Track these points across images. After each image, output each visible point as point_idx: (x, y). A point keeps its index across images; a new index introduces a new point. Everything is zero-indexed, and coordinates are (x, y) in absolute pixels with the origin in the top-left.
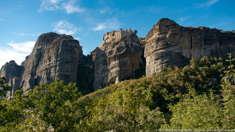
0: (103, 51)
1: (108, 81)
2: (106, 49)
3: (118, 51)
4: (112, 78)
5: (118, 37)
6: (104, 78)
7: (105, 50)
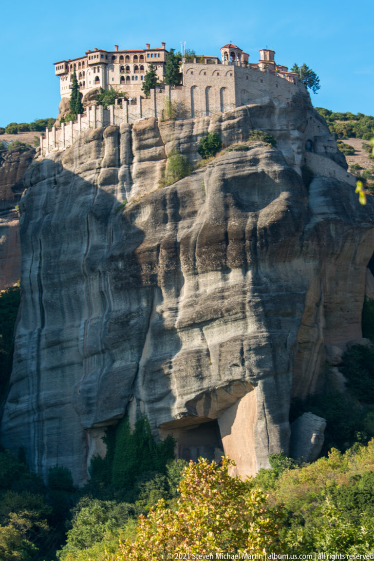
0: (89, 186)
1: (169, 410)
2: (121, 171)
3: (231, 200)
4: (207, 395)
5: (214, 105)
6: (133, 384)
7: (110, 180)
